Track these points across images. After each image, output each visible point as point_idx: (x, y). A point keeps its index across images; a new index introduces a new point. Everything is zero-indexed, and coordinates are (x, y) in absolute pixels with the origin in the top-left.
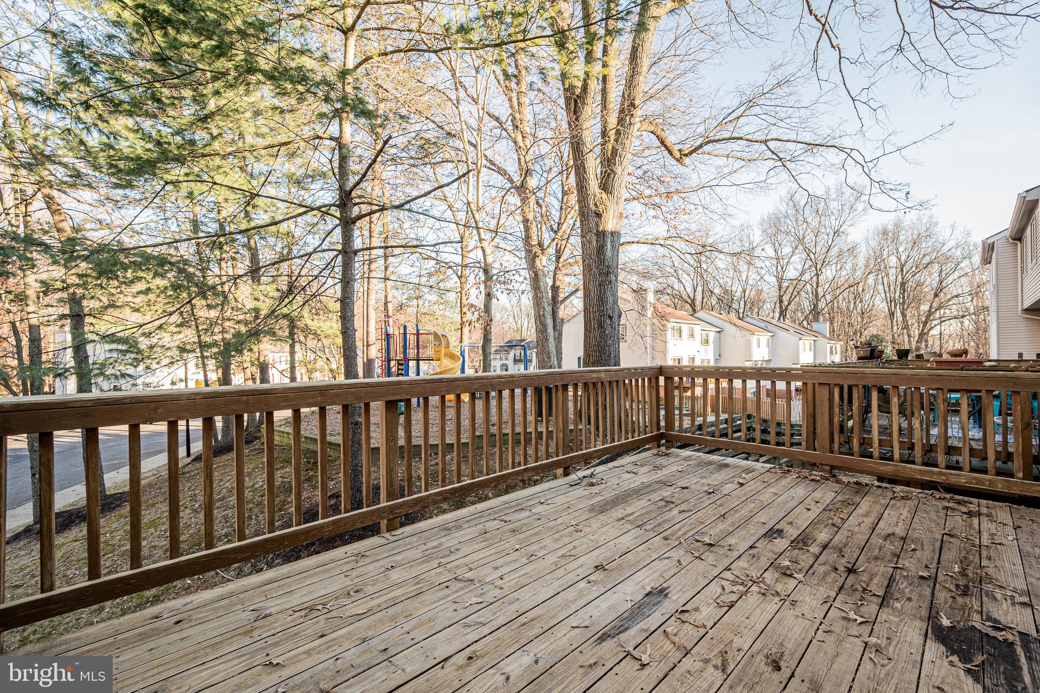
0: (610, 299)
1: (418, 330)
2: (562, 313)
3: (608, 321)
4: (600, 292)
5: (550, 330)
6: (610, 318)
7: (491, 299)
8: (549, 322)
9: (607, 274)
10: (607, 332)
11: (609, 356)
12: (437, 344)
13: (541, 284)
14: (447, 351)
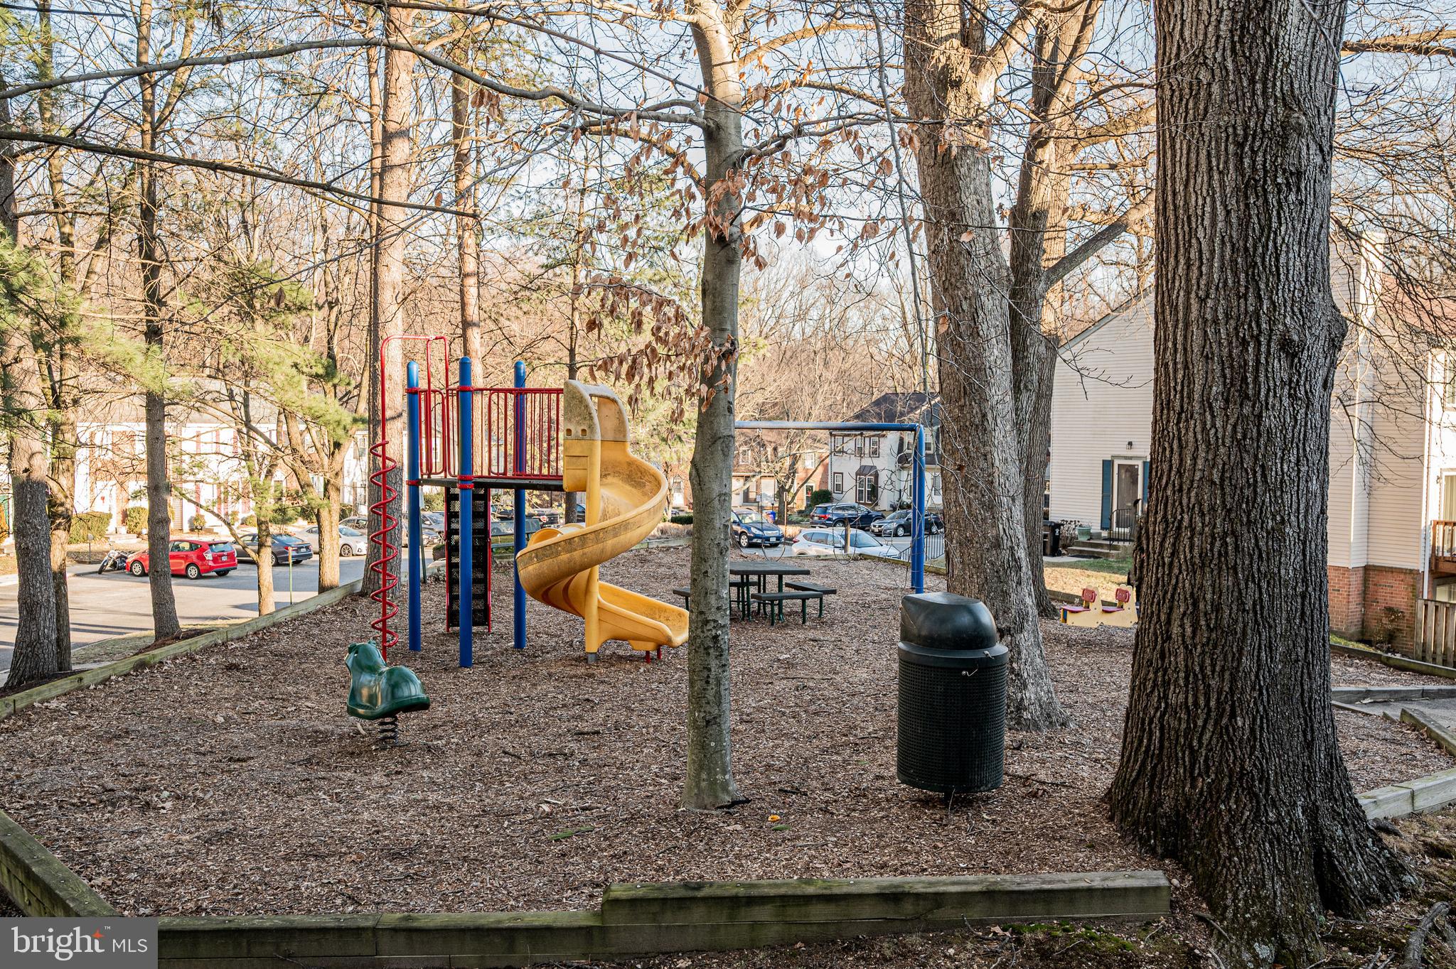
0: (1293, 261)
1: (519, 378)
2: (1052, 314)
3: (1280, 367)
4: (1245, 223)
5: (999, 390)
6: (1290, 349)
7: (731, 261)
8: (998, 354)
9: (1284, 134)
10: (1270, 420)
11: (1277, 534)
12: (576, 430)
13: (970, 201)
14: (614, 454)
